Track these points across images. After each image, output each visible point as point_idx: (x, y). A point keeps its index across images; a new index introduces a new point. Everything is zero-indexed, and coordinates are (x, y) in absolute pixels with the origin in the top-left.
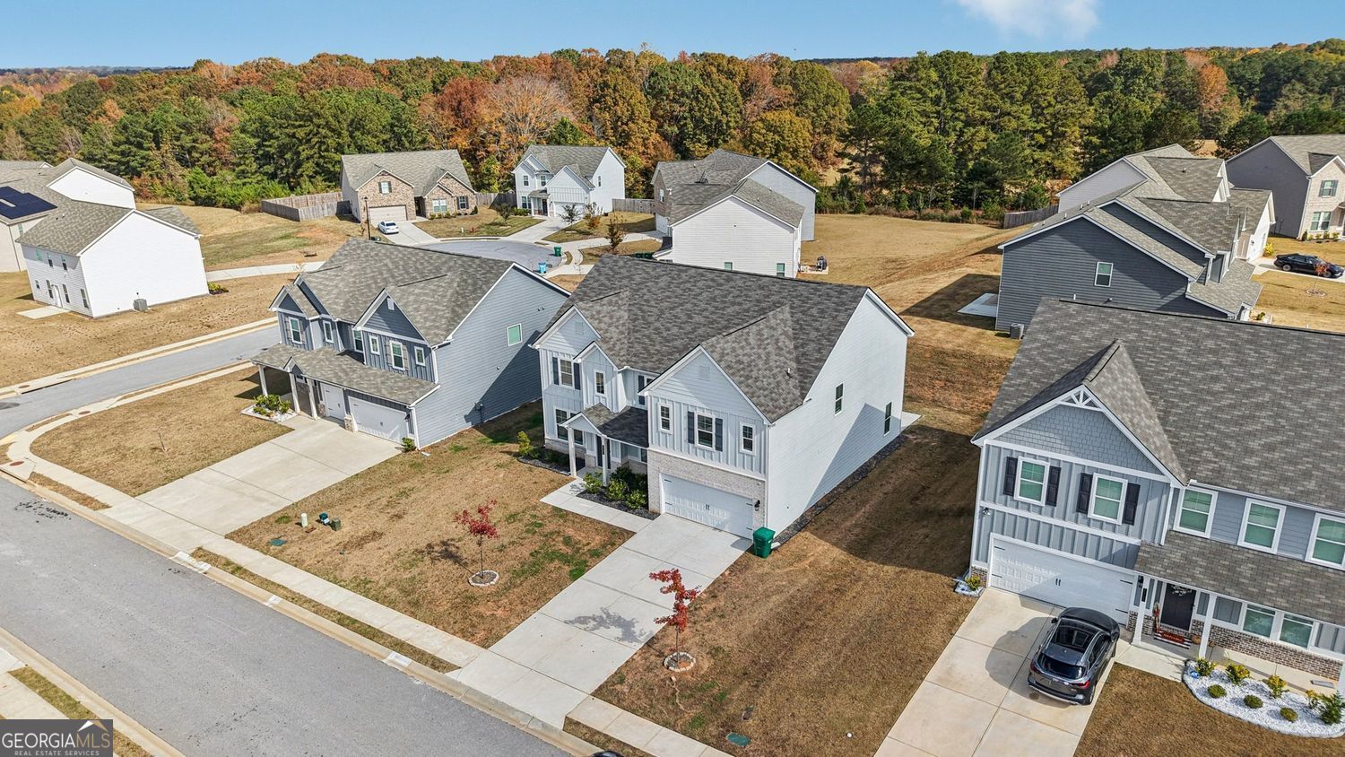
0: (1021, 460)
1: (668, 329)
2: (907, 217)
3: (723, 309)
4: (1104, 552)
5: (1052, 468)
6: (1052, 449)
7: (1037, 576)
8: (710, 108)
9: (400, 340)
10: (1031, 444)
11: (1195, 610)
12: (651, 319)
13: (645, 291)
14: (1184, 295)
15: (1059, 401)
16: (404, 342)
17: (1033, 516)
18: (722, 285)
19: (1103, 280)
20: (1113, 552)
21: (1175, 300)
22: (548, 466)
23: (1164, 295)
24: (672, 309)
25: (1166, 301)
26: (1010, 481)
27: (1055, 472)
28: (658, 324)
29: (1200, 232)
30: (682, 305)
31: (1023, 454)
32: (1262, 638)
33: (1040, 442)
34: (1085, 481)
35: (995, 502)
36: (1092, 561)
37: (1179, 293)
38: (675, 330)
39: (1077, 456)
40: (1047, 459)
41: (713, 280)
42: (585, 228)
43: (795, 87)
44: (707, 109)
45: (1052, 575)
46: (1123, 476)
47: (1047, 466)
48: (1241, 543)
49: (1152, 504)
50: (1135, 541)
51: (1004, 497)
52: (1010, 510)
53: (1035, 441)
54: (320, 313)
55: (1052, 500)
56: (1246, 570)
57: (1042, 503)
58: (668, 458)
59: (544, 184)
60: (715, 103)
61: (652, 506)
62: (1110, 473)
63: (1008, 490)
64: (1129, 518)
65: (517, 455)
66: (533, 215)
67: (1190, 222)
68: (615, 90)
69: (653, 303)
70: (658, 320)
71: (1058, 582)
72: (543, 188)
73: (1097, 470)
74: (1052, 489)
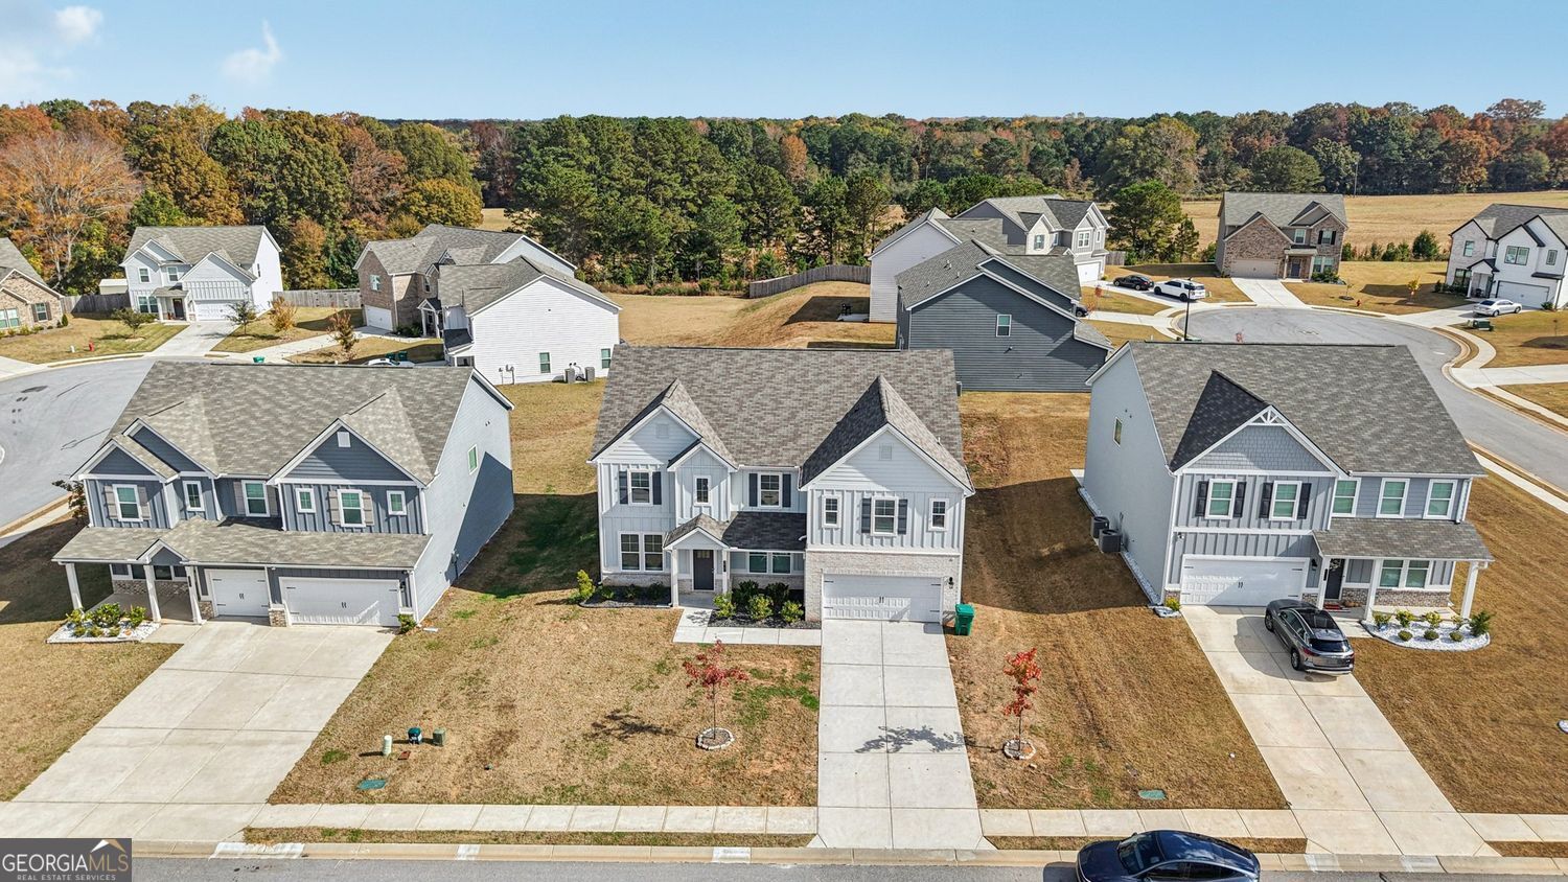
0: (1212, 481)
1: (761, 418)
2: (638, 293)
3: (811, 389)
4: (1282, 548)
5: (1239, 484)
6: (1240, 466)
7: (1220, 585)
8: (309, 177)
9: (356, 487)
10: (1223, 466)
11: (1344, 579)
12: (733, 410)
13: (701, 381)
14: (1073, 336)
15: (1250, 422)
16: (366, 489)
17: (1223, 530)
18: (792, 364)
19: (1004, 331)
20: (1290, 545)
21: (1065, 342)
22: (632, 604)
23: (1055, 339)
24: (751, 396)
25: (1057, 344)
26: (1202, 503)
27: (1242, 486)
28: (745, 415)
29: (1059, 282)
30: (758, 390)
31: (1214, 476)
32: (1394, 589)
33: (1229, 463)
34: (1267, 490)
35: (1187, 525)
36: (1273, 558)
37: (1068, 335)
38: (770, 418)
39: (1261, 468)
40: (1234, 477)
41: (777, 360)
42: (270, 331)
43: (405, 152)
44: (305, 179)
45: (1236, 580)
46: (1298, 478)
47: (1235, 482)
48: (1379, 515)
49: (1321, 497)
50: (1306, 532)
51: (1195, 519)
52: (1202, 529)
53: (1224, 463)
54: (178, 472)
55: (1238, 513)
56: (1391, 534)
57: (1230, 517)
58: (834, 555)
59: (174, 278)
60: (314, 171)
61: (810, 614)
62: (1287, 478)
63: (1200, 511)
64: (1302, 514)
65: (577, 601)
66: (162, 321)
67: (1049, 274)
68: (174, 155)
69: (720, 392)
70: (740, 410)
71: (1241, 585)
72: (174, 283)
73: (1277, 478)
74: (1239, 502)
